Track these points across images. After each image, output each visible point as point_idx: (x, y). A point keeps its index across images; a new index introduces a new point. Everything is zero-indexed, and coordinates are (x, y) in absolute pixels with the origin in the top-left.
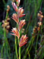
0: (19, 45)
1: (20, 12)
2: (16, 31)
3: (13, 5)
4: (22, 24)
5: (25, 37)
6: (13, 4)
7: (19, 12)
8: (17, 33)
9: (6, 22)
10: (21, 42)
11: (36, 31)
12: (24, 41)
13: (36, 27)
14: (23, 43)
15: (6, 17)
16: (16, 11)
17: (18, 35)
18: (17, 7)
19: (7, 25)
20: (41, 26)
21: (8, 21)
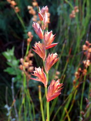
0: (47, 99)
1: (48, 40)
2: (41, 73)
3: (35, 27)
4: (51, 60)
5: (58, 84)
6: (34, 24)
7: (46, 39)
8: (43, 77)
9: (26, 61)
10: (50, 94)
11: (80, 75)
12: (56, 92)
13: (80, 69)
14: (54, 94)
15: (27, 52)
16: (41, 37)
17: (46, 80)
18: (42, 30)
19: (30, 66)
20: (88, 67)
21: (31, 58)
